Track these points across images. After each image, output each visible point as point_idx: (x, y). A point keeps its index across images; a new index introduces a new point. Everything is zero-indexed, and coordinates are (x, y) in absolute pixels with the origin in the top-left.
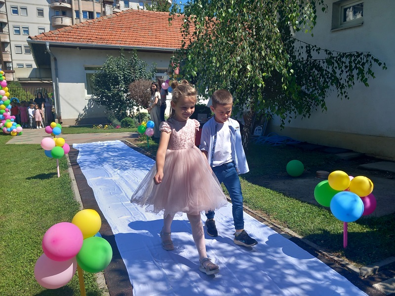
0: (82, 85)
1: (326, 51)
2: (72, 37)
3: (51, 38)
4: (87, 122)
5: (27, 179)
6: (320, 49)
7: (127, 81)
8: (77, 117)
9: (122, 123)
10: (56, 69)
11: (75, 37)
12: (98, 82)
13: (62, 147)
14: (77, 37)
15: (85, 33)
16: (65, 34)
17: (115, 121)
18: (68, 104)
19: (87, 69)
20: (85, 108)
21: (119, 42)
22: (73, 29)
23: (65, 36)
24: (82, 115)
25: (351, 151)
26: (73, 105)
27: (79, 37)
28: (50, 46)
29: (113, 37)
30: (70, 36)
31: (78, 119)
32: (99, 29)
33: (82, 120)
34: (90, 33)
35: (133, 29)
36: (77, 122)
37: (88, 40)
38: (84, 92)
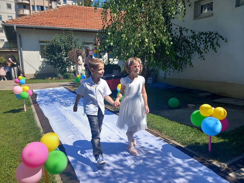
0: (38, 53)
1: (191, 31)
3: (17, 22)
4: (41, 76)
5: (4, 113)
6: (187, 30)
7: (67, 50)
9: (64, 76)
10: (21, 42)
11: (32, 22)
12: (48, 51)
13: (27, 92)
14: (34, 22)
15: (39, 19)
17: (60, 75)
18: (28, 65)
19: (41, 42)
20: (40, 67)
21: (61, 25)
22: (31, 17)
23: (26, 21)
24: (38, 71)
25: (206, 92)
27: (35, 22)
28: (17, 27)
29: (57, 22)
30: (29, 21)
31: (35, 74)
32: (48, 17)
33: (38, 74)
34: (42, 19)
35: (69, 17)
36: (35, 76)
37: (41, 24)
38: (39, 57)
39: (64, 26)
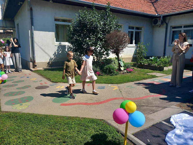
0: (52, 34)
8: (48, 61)
10: (32, 19)
19: (56, 20)
20: (55, 53)
24: (52, 59)
26: (45, 51)
31: (49, 63)
33: (52, 63)
36: (48, 65)
38: (54, 39)
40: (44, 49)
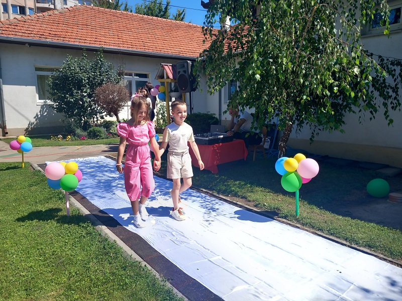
0: (33, 89)
1: (380, 57)
2: (20, 31)
4: (38, 132)
6: (372, 54)
8: (26, 126)
9: (89, 134)
10: (0, 69)
11: (23, 31)
12: (55, 86)
13: (74, 174)
14: (26, 32)
15: (35, 27)
16: (10, 26)
17: (79, 131)
18: (14, 111)
19: (37, 69)
20: (37, 115)
21: (77, 40)
22: (19, 22)
23: (11, 30)
24: (32, 124)
26: (21, 113)
27: (29, 32)
29: (69, 34)
30: (17, 30)
31: (27, 129)
32: (51, 24)
33: (33, 129)
34: (41, 28)
35: (90, 27)
36: (26, 133)
37: (41, 36)
38: (35, 96)
39: (83, 41)
40: (19, 111)
